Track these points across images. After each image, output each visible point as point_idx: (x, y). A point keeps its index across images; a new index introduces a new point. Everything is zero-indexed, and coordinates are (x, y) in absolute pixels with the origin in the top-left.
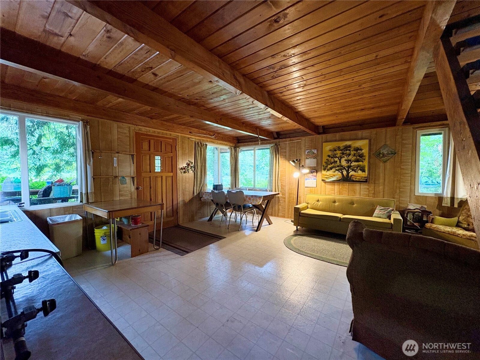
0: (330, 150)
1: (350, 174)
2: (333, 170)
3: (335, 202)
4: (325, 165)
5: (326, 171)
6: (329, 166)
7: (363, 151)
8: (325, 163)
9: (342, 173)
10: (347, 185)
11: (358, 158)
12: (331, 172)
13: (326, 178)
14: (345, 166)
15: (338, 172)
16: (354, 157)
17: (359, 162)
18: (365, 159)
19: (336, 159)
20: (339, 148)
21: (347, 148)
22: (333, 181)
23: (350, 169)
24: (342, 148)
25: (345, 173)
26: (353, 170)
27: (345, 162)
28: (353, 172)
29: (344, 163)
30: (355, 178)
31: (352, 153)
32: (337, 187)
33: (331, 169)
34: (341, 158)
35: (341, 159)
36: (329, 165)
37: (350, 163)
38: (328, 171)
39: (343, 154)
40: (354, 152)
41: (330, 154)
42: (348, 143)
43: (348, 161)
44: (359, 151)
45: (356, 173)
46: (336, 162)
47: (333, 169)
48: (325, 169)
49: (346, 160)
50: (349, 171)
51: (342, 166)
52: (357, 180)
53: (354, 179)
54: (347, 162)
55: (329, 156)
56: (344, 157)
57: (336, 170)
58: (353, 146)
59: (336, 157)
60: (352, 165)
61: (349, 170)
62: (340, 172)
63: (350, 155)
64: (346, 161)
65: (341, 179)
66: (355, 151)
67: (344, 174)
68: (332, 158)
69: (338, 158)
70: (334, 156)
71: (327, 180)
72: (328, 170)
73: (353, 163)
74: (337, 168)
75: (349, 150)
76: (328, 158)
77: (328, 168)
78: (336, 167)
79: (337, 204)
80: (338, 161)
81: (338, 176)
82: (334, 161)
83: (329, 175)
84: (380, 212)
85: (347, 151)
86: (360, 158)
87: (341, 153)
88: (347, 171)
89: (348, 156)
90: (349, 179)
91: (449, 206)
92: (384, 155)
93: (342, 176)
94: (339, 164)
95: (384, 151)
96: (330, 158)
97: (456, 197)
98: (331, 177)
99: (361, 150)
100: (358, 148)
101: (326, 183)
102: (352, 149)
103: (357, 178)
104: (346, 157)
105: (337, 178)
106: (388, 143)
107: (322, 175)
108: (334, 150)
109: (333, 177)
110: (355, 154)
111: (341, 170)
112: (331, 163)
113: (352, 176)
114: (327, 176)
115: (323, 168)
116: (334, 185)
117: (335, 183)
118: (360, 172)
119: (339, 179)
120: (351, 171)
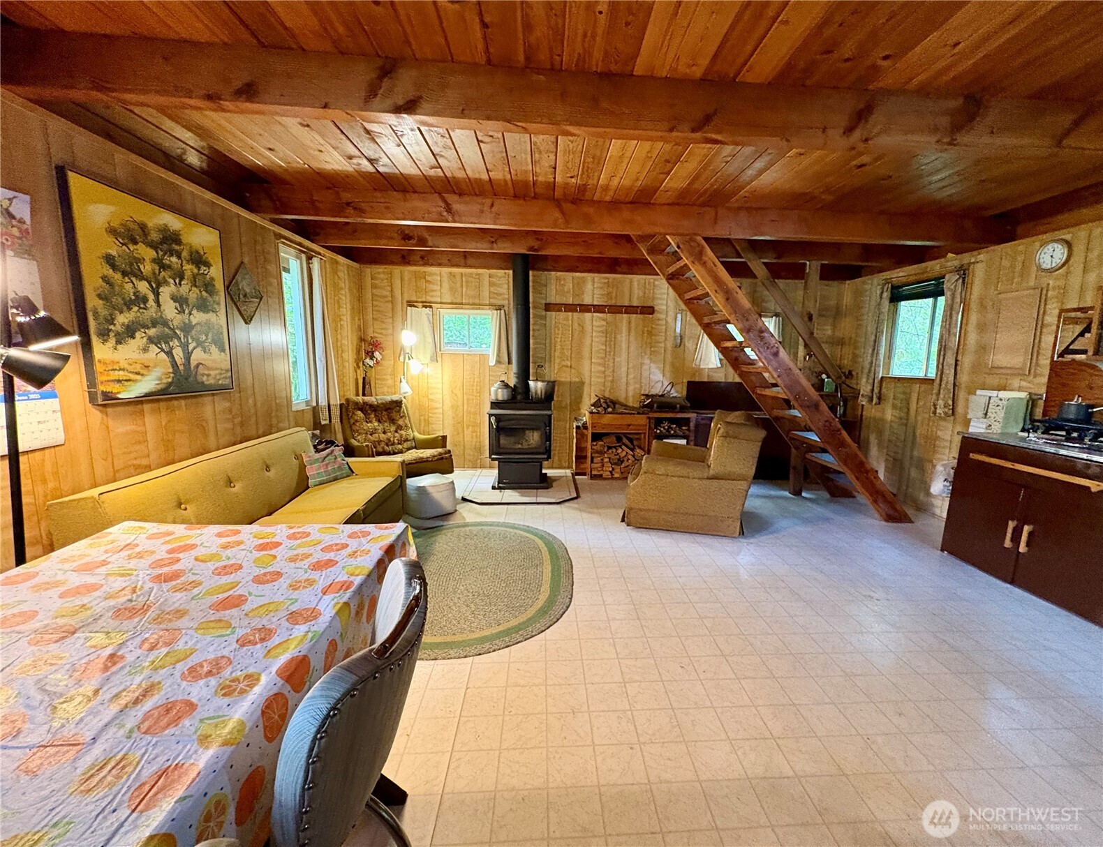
0: (112, 231)
1: (194, 360)
2: (140, 339)
3: (229, 482)
4: (103, 312)
5: (112, 341)
6: (122, 319)
7: (212, 269)
8: (99, 296)
9: (169, 353)
10: (182, 408)
11: (204, 293)
12: (131, 351)
13: (119, 381)
14: (175, 323)
15: (156, 350)
16: (194, 289)
17: (208, 312)
18: (219, 304)
19: (143, 287)
20: (143, 227)
21: (170, 241)
22: (147, 395)
23: (190, 341)
24: (155, 236)
25: (178, 353)
26: (200, 344)
27: (172, 304)
28: (200, 349)
29: (169, 310)
30: (208, 375)
31: (189, 268)
32: (151, 421)
33: (130, 332)
34: (159, 285)
35: (158, 287)
36: (121, 311)
37: (187, 312)
38: (119, 342)
39: (163, 267)
40: (191, 267)
41: (114, 253)
42: (173, 221)
43: (180, 301)
44: (203, 269)
45: (206, 356)
46: (145, 300)
47: (138, 335)
48: (104, 335)
49: (174, 298)
50: (190, 349)
51: (165, 323)
52: (212, 381)
53: (205, 378)
54: (177, 304)
55: (109, 260)
56: (166, 283)
57: (151, 340)
58: (185, 239)
59: (140, 277)
60: (194, 321)
61: (188, 344)
62: (162, 350)
63: (181, 276)
64: (175, 302)
65: (170, 384)
66: (193, 263)
67: (175, 356)
68: (125, 274)
69: (151, 286)
70: (131, 271)
71: (126, 394)
72: (120, 340)
73: (195, 312)
74: (153, 332)
75: (179, 257)
76: (108, 271)
77: (118, 328)
78: (148, 328)
79: (238, 488)
80: (151, 297)
81: (157, 372)
82: (134, 293)
83: (126, 366)
84: (327, 465)
85: (172, 255)
86: (210, 299)
87: (154, 261)
88: (185, 346)
89: (177, 281)
90: (191, 379)
91: (327, 422)
92: (245, 296)
93: (171, 370)
94: (156, 313)
95: (245, 285)
96: (118, 276)
97: (332, 402)
98: (138, 377)
99: (208, 265)
100: (200, 257)
101: (110, 410)
102: (185, 254)
103: (213, 373)
104: (171, 281)
105: (160, 379)
106: (246, 260)
107: (98, 368)
108: (131, 234)
109: (142, 375)
110: (194, 277)
111: (167, 343)
112: (125, 304)
113: (197, 366)
114: (121, 373)
115: (92, 325)
116: (142, 412)
117: (141, 402)
118: (214, 349)
119: (165, 381)
120: (194, 348)
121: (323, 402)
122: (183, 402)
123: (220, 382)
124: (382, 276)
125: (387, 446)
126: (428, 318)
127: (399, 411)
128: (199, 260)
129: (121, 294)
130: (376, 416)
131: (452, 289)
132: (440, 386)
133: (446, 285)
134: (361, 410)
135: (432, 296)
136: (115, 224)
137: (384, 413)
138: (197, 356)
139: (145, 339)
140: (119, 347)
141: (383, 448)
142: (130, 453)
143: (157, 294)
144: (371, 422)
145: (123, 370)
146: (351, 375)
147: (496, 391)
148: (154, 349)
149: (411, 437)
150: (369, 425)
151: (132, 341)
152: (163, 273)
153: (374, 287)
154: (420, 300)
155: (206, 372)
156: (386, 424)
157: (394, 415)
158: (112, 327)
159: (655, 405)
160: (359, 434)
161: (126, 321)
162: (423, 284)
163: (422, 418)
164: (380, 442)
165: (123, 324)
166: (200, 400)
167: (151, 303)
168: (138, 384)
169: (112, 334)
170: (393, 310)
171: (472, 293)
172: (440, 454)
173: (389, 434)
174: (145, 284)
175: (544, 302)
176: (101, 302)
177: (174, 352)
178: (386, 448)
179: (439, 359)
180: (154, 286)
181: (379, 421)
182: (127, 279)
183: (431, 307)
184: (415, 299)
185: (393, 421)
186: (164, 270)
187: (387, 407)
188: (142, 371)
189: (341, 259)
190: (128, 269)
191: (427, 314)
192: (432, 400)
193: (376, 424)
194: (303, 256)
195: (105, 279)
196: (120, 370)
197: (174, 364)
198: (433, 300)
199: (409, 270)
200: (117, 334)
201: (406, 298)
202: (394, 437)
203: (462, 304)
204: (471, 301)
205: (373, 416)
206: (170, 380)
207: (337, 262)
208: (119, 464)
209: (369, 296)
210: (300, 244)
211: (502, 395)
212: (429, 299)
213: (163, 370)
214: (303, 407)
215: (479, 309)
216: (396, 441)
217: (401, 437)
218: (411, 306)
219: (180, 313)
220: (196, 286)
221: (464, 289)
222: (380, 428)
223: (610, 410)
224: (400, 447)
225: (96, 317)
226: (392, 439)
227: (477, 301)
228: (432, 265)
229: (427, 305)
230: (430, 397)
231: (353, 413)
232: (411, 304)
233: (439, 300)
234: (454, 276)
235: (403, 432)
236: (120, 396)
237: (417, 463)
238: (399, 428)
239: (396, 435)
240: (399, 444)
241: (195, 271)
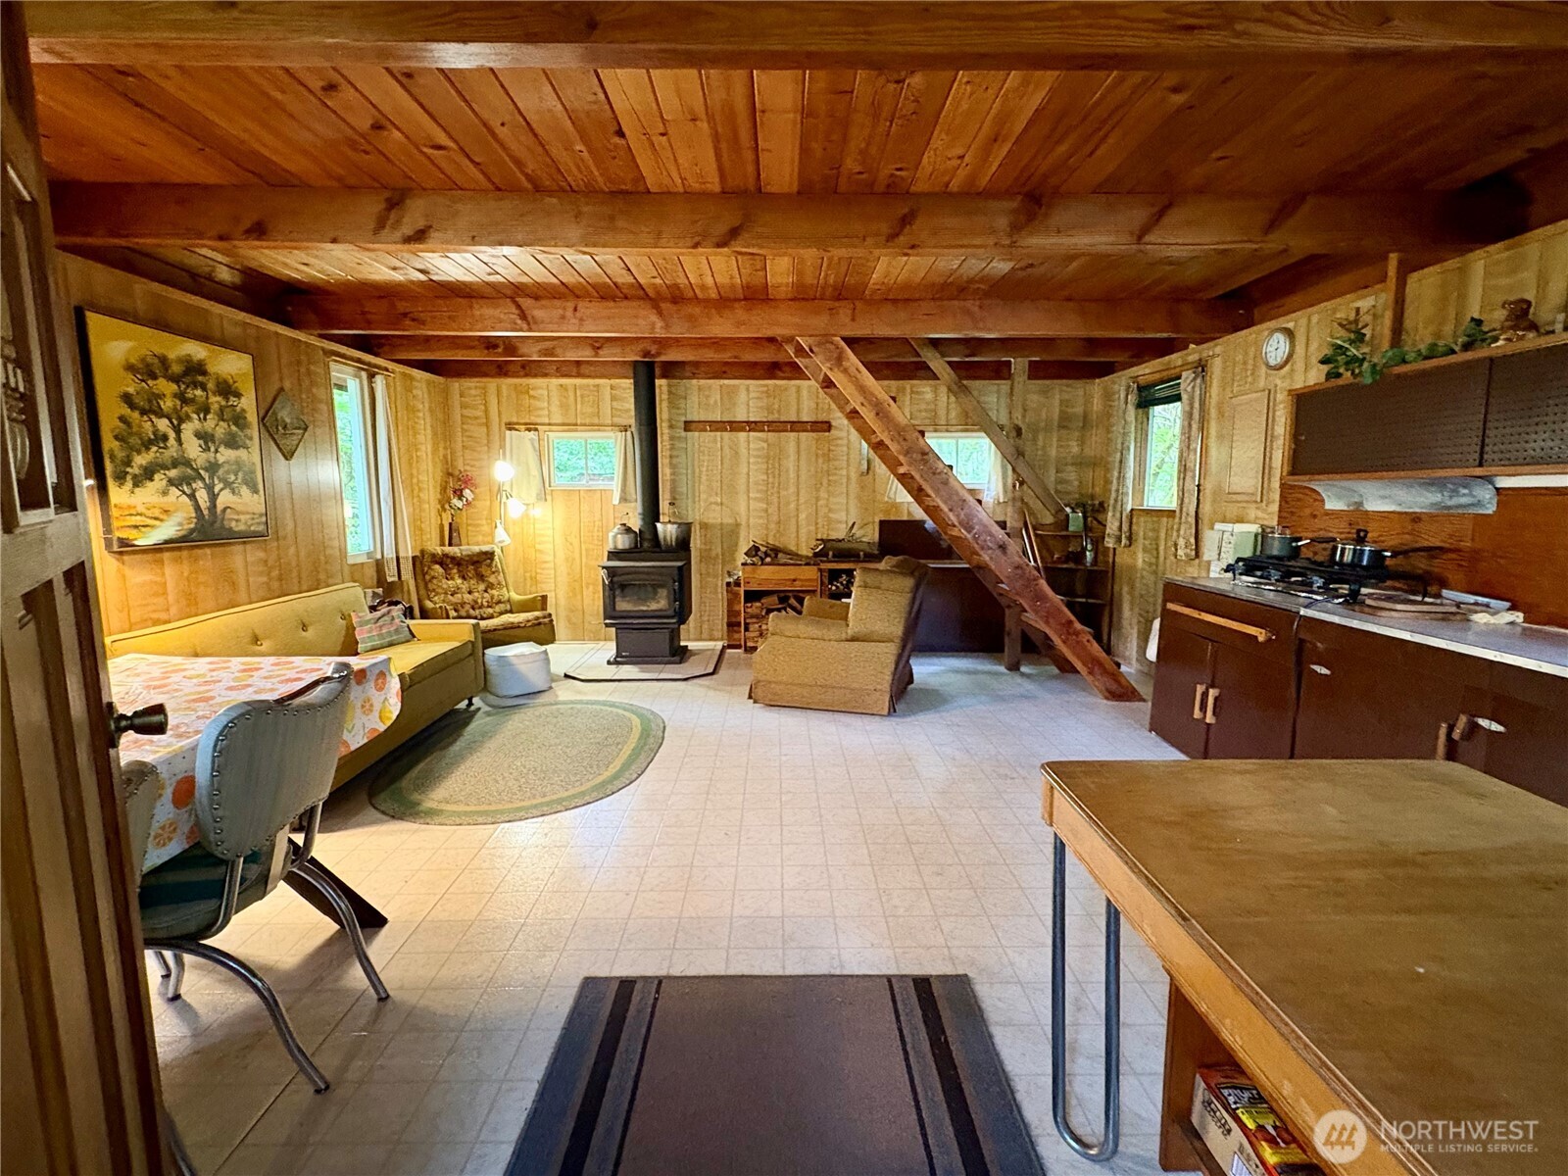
0: (130, 368)
1: (220, 503)
2: (159, 481)
3: (256, 640)
4: (120, 455)
5: (129, 484)
6: (141, 460)
7: (243, 399)
8: (116, 438)
9: (192, 496)
10: (207, 558)
11: (234, 428)
12: (149, 495)
13: (136, 527)
14: (199, 462)
15: (177, 492)
16: (221, 423)
17: (237, 448)
18: (251, 439)
19: (163, 425)
20: (164, 361)
21: (194, 371)
22: (166, 542)
23: (216, 481)
24: (176, 369)
25: (202, 496)
26: (227, 484)
27: (196, 442)
28: (227, 491)
29: (193, 449)
30: (237, 521)
31: (216, 401)
32: (172, 572)
33: (148, 473)
34: (181, 421)
35: (179, 425)
36: (139, 452)
37: (212, 449)
38: (136, 485)
39: (185, 401)
40: (218, 399)
41: (131, 390)
42: (196, 350)
43: (205, 437)
44: (233, 400)
45: (235, 498)
46: (165, 438)
47: (157, 477)
48: (121, 478)
49: (198, 435)
50: (216, 490)
51: (187, 463)
52: (241, 527)
53: (233, 524)
54: (201, 442)
55: (127, 398)
56: (188, 418)
57: (171, 482)
58: (211, 368)
59: (160, 414)
60: (221, 459)
61: (214, 485)
62: (184, 493)
63: (206, 410)
64: (199, 439)
65: (192, 531)
66: (220, 395)
67: (198, 499)
68: (143, 412)
69: (172, 423)
70: (151, 408)
71: (144, 540)
72: (137, 482)
73: (222, 449)
74: (173, 473)
75: (204, 388)
76: (126, 411)
77: (135, 470)
78: (168, 469)
79: (266, 646)
80: (172, 435)
81: (178, 517)
82: (154, 434)
83: (144, 511)
84: (381, 627)
85: (196, 387)
86: (240, 433)
87: (175, 396)
88: (210, 488)
89: (202, 416)
90: (217, 525)
91: (396, 579)
92: (285, 428)
93: (194, 515)
94: (177, 451)
95: (285, 414)
96: (136, 415)
97: (401, 555)
98: (157, 523)
99: (238, 395)
100: (230, 387)
101: (126, 558)
102: (211, 385)
103: (242, 517)
104: (195, 416)
105: (180, 524)
106: (287, 385)
107: (114, 512)
108: (148, 369)
109: (161, 520)
110: (222, 409)
111: (189, 484)
112: (143, 444)
113: (225, 509)
114: (138, 518)
115: (109, 467)
116: (161, 562)
117: (160, 550)
118: (245, 491)
119: (186, 527)
120: (221, 490)
121: (390, 554)
122: (208, 551)
123: (252, 528)
124: (473, 392)
125: (473, 609)
126: (534, 447)
127: (490, 566)
128: (227, 390)
129: (139, 435)
130: (459, 571)
131: (564, 406)
132: (550, 532)
133: (555, 401)
134: (441, 564)
135: (539, 416)
136: (133, 361)
137: (471, 567)
138: (225, 499)
139: (164, 482)
140: (137, 490)
141: (467, 611)
142: (147, 605)
143: (178, 431)
144: (453, 579)
145: (141, 515)
146: (433, 520)
147: (615, 537)
148: (174, 491)
149: (506, 598)
150: (450, 582)
151: (149, 484)
152: (185, 409)
153: (463, 406)
154: (523, 421)
155: (236, 517)
156: (472, 582)
157: (483, 570)
158: (128, 469)
159: (831, 553)
160: (437, 594)
161: (144, 463)
162: (526, 401)
163: (528, 575)
164: (463, 604)
165: (141, 466)
166: (228, 549)
167: (172, 441)
168: (158, 530)
169: (129, 477)
170: (488, 435)
171: (590, 410)
172: (537, 618)
173: (476, 594)
174: (165, 421)
175: (683, 419)
176: (117, 443)
177: (197, 494)
178: (472, 612)
179: (549, 497)
180: (175, 422)
181: (464, 578)
182: (145, 418)
183: (536, 430)
184: (515, 420)
185: (481, 577)
186: (187, 404)
187: (475, 559)
188: (161, 517)
189: (417, 373)
190: (147, 407)
191: (532, 440)
192: (541, 551)
193: (459, 581)
194: (364, 375)
195: (122, 419)
196: (138, 514)
197: (197, 508)
198: (539, 420)
199: (507, 383)
200: (135, 477)
201: (505, 420)
202: (483, 598)
203: (576, 425)
204: (587, 421)
205: (455, 571)
206: (192, 526)
207: (411, 378)
208: (136, 616)
209: (458, 418)
210: (359, 361)
211: (623, 542)
212: (533, 419)
213: (185, 515)
214: (363, 559)
215: (599, 430)
216: (485, 604)
217: (492, 598)
218: (510, 429)
219: (204, 450)
220: (223, 420)
221: (579, 407)
222: (465, 587)
223: (768, 560)
224: (490, 610)
225: (112, 457)
226: (479, 601)
227: (596, 421)
228: (535, 376)
229: (531, 427)
230: (538, 546)
231: (429, 568)
232: (510, 426)
233: (547, 421)
234: (566, 390)
235: (495, 592)
236: (136, 543)
237: (505, 629)
238: (490, 586)
239: (486, 595)
240: (489, 607)
241: (223, 403)
